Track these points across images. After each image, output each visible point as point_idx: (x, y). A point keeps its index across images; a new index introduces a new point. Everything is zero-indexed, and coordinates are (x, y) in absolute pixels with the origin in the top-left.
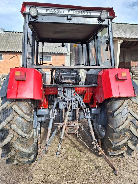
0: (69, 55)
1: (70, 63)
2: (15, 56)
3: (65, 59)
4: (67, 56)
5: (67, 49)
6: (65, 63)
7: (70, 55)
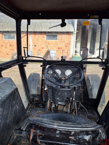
0: (75, 34)
1: (75, 41)
2: (25, 36)
3: (70, 38)
4: (73, 35)
5: (74, 28)
6: (71, 42)
7: (77, 34)
